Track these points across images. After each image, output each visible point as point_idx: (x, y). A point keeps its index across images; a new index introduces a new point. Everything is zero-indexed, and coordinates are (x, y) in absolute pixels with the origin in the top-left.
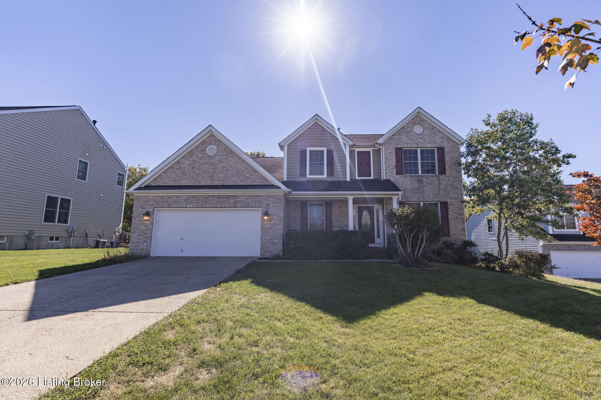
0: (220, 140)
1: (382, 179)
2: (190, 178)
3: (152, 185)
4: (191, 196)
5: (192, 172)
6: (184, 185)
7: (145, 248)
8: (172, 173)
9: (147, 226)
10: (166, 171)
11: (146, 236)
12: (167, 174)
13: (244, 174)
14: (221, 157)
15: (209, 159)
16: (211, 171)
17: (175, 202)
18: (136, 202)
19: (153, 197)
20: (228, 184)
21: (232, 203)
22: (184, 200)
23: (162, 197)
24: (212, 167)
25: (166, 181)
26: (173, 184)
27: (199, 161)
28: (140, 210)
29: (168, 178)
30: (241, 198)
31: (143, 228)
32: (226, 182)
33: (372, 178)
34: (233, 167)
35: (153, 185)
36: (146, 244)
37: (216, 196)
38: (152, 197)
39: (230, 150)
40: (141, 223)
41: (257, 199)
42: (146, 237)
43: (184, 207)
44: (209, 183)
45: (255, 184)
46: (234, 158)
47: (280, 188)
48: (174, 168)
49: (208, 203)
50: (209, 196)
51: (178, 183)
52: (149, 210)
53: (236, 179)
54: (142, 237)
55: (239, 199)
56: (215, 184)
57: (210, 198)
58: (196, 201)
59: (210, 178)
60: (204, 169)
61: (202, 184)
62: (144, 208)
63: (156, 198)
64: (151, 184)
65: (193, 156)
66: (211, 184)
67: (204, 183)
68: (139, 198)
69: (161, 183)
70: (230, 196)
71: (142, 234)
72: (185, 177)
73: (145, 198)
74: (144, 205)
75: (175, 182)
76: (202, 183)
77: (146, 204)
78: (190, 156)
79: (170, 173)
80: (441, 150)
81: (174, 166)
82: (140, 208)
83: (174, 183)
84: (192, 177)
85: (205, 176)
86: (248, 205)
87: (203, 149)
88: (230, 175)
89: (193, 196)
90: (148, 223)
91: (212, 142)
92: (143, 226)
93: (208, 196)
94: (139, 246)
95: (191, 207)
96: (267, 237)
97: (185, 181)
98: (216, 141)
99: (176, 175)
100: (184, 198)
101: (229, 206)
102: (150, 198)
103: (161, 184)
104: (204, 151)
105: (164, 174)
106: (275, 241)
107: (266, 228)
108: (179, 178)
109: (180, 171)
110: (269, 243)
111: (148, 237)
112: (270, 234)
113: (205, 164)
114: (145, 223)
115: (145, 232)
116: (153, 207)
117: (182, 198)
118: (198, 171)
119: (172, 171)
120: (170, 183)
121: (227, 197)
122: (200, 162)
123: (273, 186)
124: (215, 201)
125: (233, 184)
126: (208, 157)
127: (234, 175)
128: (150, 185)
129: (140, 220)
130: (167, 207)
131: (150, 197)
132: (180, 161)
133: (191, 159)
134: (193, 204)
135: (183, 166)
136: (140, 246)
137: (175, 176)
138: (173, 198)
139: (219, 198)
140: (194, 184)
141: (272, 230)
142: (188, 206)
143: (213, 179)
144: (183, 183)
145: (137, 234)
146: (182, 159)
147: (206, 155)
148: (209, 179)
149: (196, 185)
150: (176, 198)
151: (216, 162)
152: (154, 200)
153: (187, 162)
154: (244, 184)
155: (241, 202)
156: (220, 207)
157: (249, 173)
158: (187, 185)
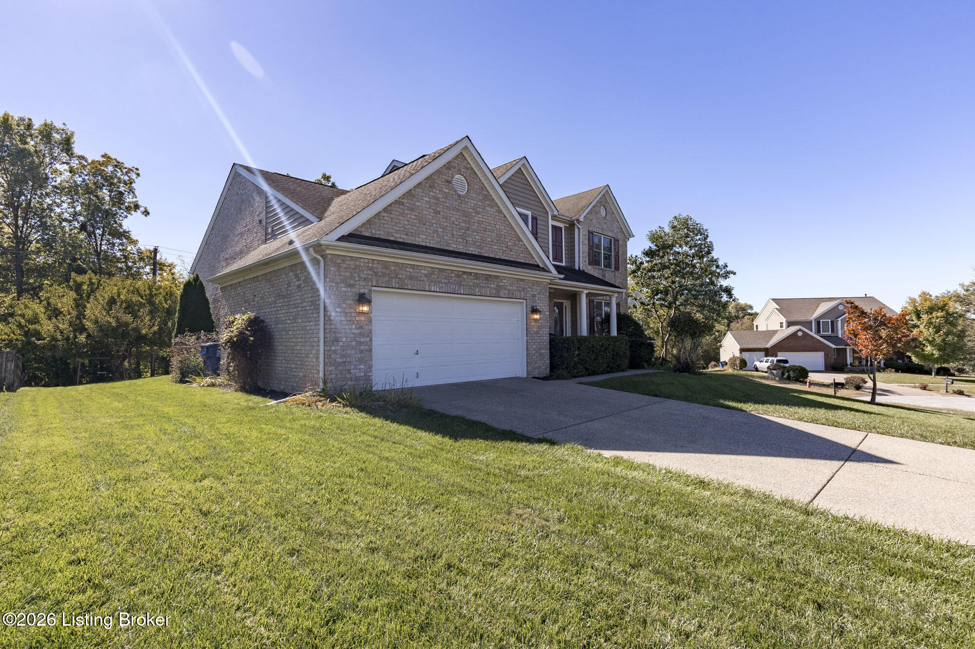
0: (472, 169)
1: (577, 268)
2: (432, 231)
3: (363, 234)
4: (437, 268)
5: (434, 221)
6: (424, 244)
7: (363, 374)
8: (402, 214)
9: (361, 327)
10: (389, 208)
11: (362, 347)
12: (392, 216)
13: (506, 240)
14: (475, 202)
15: (460, 201)
16: (464, 225)
17: (411, 278)
18: (332, 269)
19: (368, 263)
20: (486, 255)
21: (494, 288)
22: (426, 275)
23: (386, 265)
24: (464, 219)
25: (391, 231)
26: (404, 239)
27: (443, 200)
28: (343, 289)
29: (394, 224)
30: (504, 281)
31: (353, 331)
32: (484, 251)
33: (564, 264)
34: (493, 225)
35: (366, 234)
36: (363, 367)
37: (473, 274)
38: (366, 261)
39: (486, 193)
40: (348, 319)
41: (522, 286)
42: (361, 352)
43: (427, 289)
44: (462, 247)
45: (519, 261)
46: (493, 210)
47: (551, 272)
48: (403, 204)
49: (463, 285)
50: (465, 273)
51: (412, 238)
52: (362, 291)
53: (496, 247)
54: (353, 351)
55: (502, 284)
56: (470, 252)
57: (465, 276)
58: (445, 281)
59: (463, 240)
60: (453, 219)
61: (451, 249)
62: (351, 286)
63: (375, 266)
64: (361, 232)
65: (435, 188)
66: (464, 251)
67: (455, 246)
68: (339, 261)
69: (381, 232)
70: (490, 276)
71: (354, 343)
72: (424, 230)
73: (352, 263)
74: (352, 277)
75: (406, 235)
76: (452, 245)
77: (356, 275)
78: (430, 186)
79: (397, 213)
80: (617, 240)
81: (403, 201)
82: (343, 285)
83: (405, 237)
84: (435, 231)
85: (455, 233)
86: (513, 294)
87: (450, 179)
88: (489, 240)
89: (439, 269)
90: (363, 319)
91: (462, 170)
92: (354, 327)
93: (461, 273)
94: (349, 371)
95: (438, 290)
96: (534, 347)
97: (424, 237)
98: (468, 169)
99: (408, 221)
100: (426, 272)
101: (490, 293)
102: (362, 264)
103: (381, 234)
104: (450, 182)
105: (386, 215)
106: (543, 351)
107: (533, 332)
108: (415, 228)
109: (414, 213)
110: (537, 354)
111: (366, 350)
112: (538, 341)
113: (454, 210)
114: (357, 319)
115: (358, 339)
116: (370, 284)
117: (422, 271)
118: (444, 220)
119: (399, 210)
120: (398, 235)
121: (488, 277)
122: (447, 205)
123: (536, 267)
124: (472, 284)
125: (493, 256)
126: (457, 197)
127: (495, 241)
128: (359, 233)
129: (346, 313)
130: (397, 286)
131: (362, 260)
132: (413, 192)
133: (431, 193)
134: (441, 285)
135: (418, 204)
136: (352, 371)
137: (406, 223)
138: (408, 269)
139: (477, 279)
140: (438, 247)
141: (539, 335)
142: (433, 290)
143: (467, 241)
144: (421, 240)
145: (341, 344)
146: (418, 190)
147: (454, 193)
148: (461, 240)
149: (442, 247)
150: (411, 270)
151: (470, 210)
152: (371, 269)
153: (426, 199)
154: (507, 258)
155: (505, 289)
156: (479, 294)
157: (511, 241)
158: (428, 245)
